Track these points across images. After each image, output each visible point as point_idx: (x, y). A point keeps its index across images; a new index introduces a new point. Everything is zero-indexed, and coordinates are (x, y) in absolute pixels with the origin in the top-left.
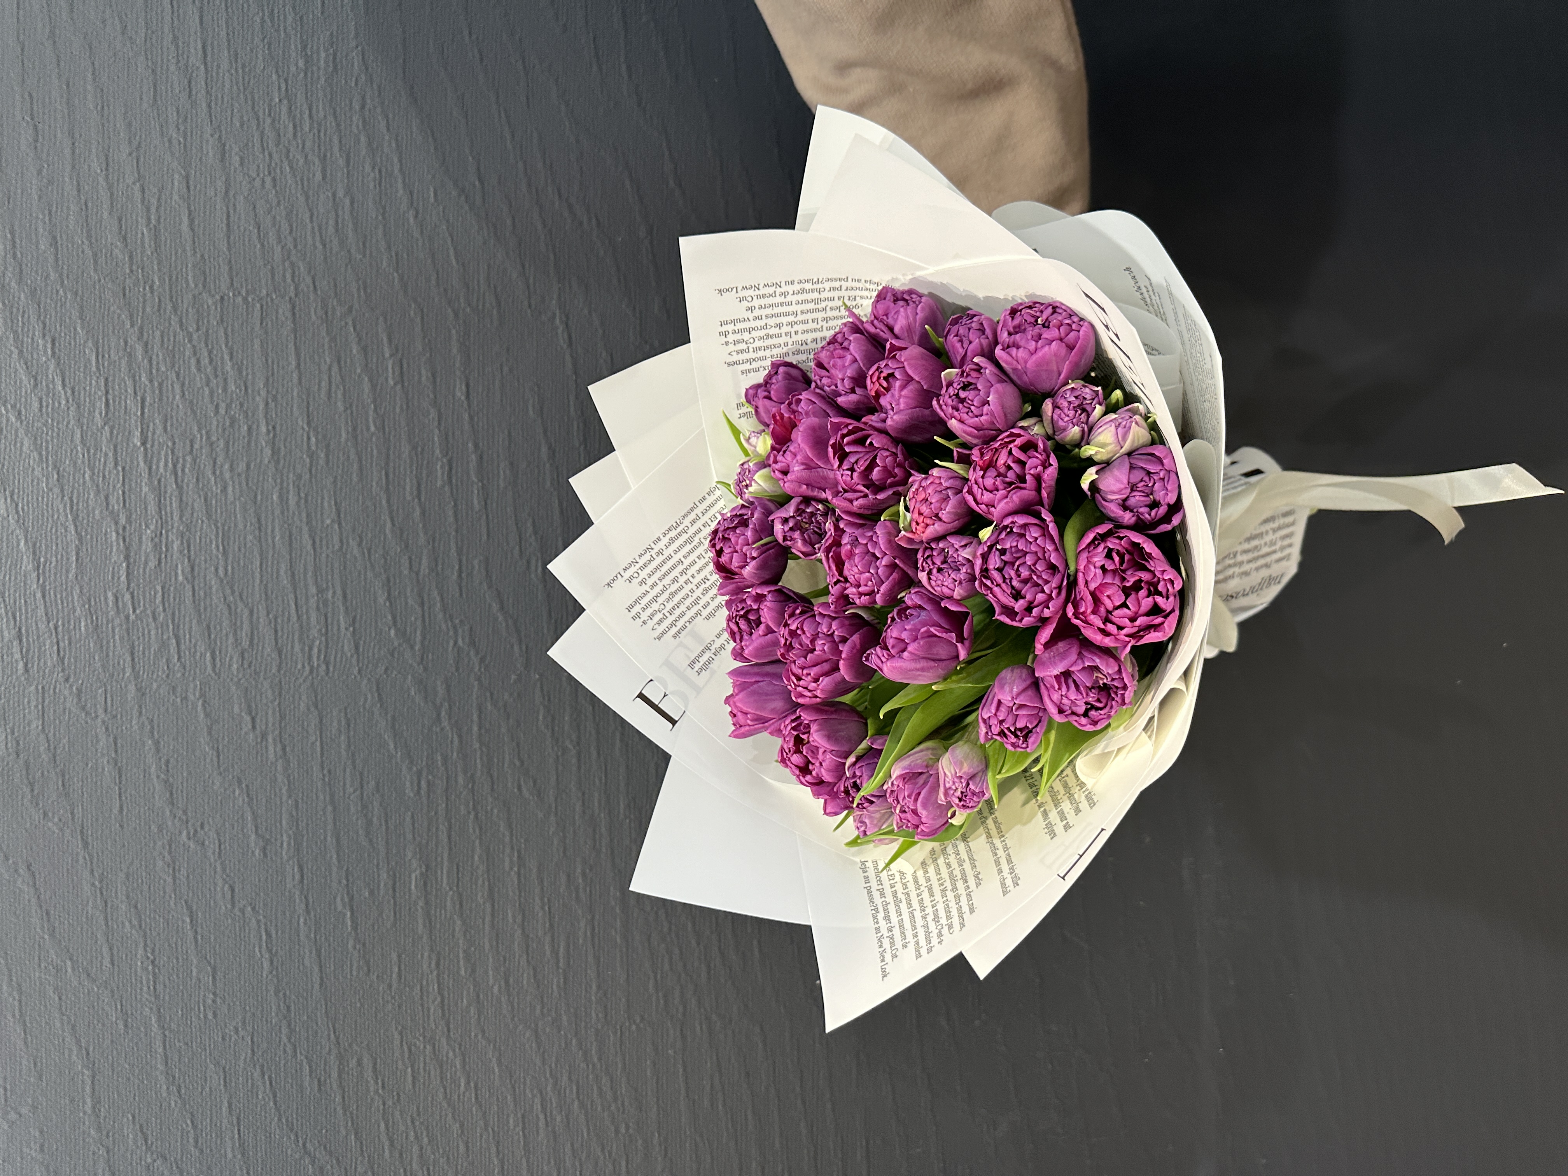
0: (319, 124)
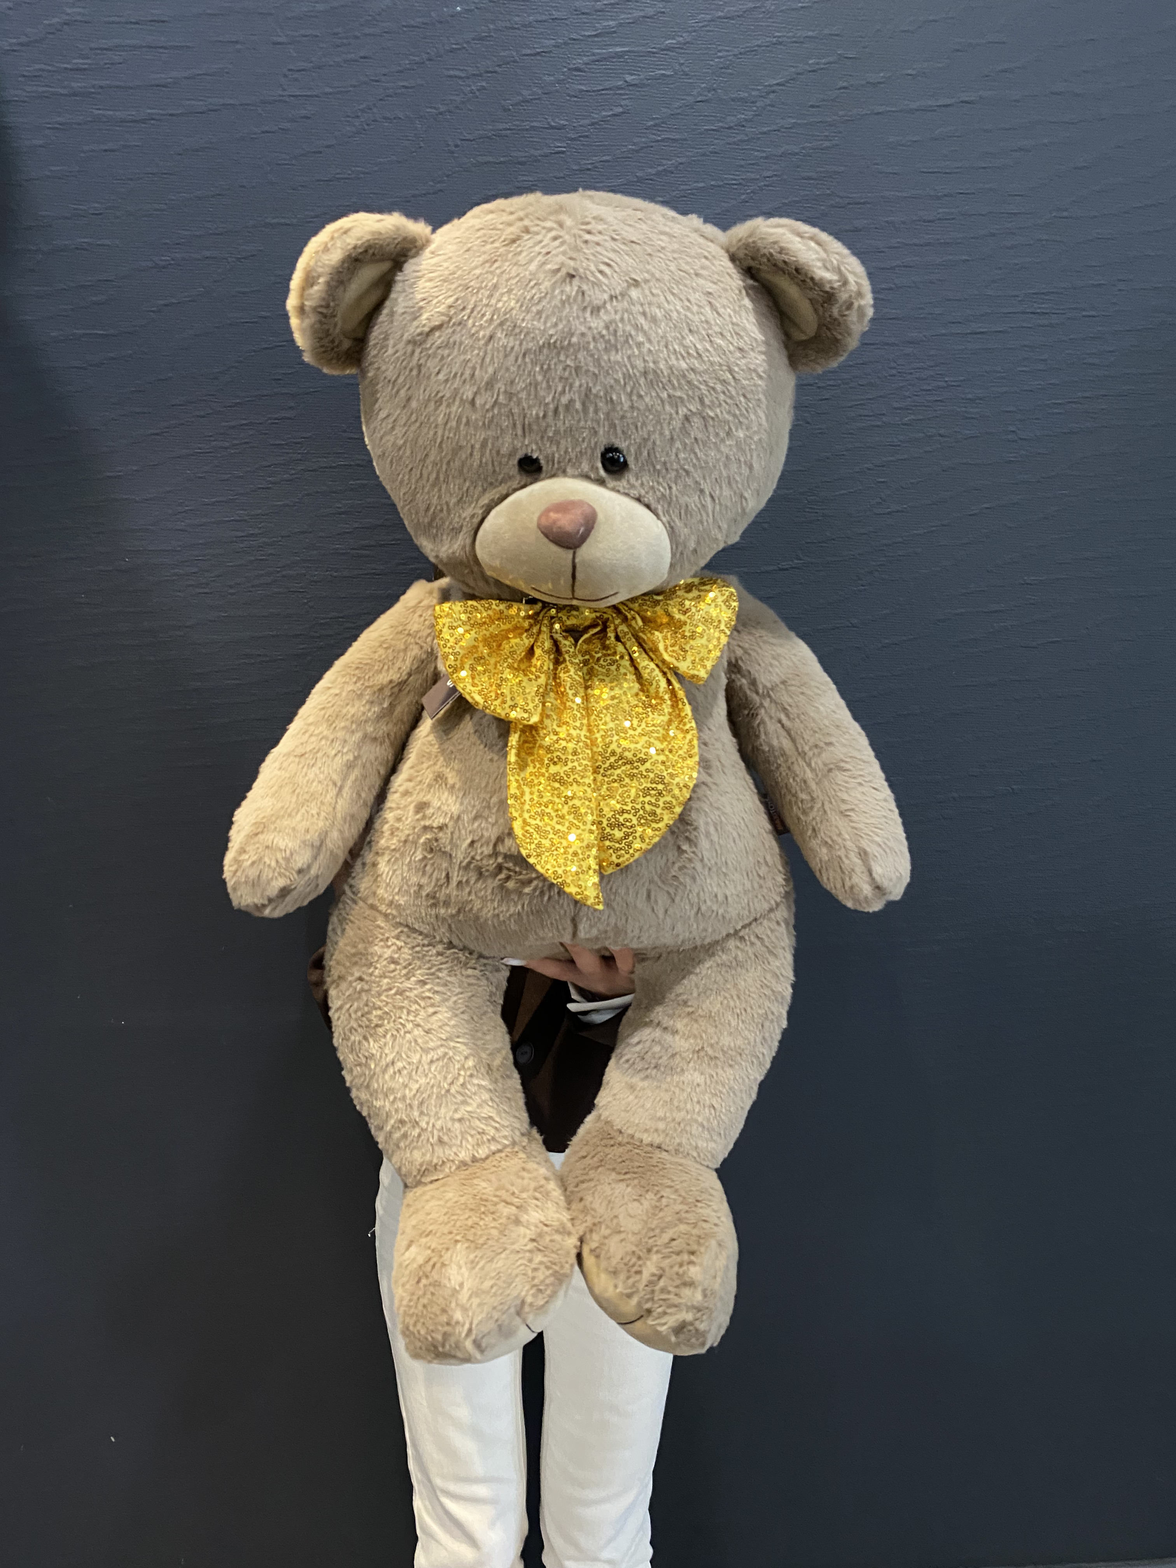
0: (929, 407)
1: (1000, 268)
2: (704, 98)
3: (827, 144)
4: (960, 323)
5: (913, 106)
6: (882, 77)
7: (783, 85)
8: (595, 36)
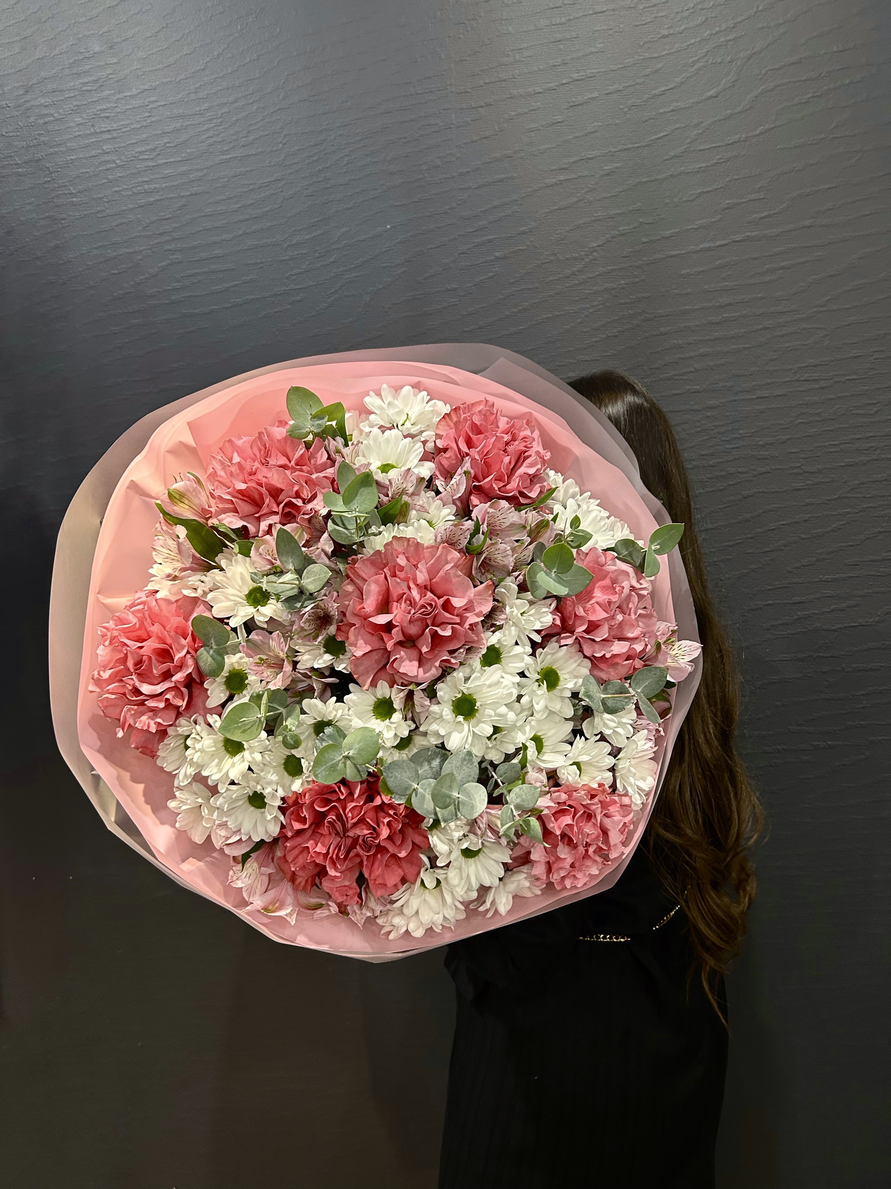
1: (775, 351)
2: (546, 261)
3: (637, 280)
4: (747, 391)
5: (698, 248)
6: (673, 233)
7: (602, 246)
8: (475, 231)
